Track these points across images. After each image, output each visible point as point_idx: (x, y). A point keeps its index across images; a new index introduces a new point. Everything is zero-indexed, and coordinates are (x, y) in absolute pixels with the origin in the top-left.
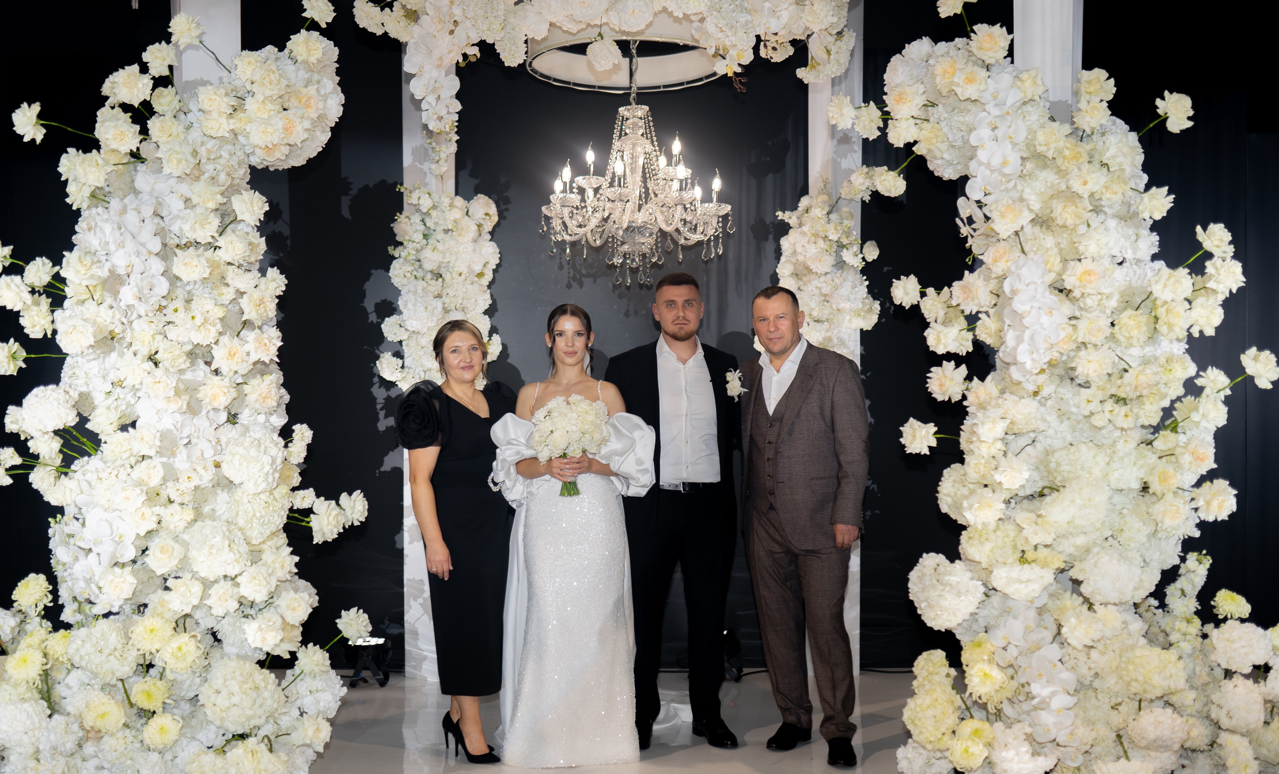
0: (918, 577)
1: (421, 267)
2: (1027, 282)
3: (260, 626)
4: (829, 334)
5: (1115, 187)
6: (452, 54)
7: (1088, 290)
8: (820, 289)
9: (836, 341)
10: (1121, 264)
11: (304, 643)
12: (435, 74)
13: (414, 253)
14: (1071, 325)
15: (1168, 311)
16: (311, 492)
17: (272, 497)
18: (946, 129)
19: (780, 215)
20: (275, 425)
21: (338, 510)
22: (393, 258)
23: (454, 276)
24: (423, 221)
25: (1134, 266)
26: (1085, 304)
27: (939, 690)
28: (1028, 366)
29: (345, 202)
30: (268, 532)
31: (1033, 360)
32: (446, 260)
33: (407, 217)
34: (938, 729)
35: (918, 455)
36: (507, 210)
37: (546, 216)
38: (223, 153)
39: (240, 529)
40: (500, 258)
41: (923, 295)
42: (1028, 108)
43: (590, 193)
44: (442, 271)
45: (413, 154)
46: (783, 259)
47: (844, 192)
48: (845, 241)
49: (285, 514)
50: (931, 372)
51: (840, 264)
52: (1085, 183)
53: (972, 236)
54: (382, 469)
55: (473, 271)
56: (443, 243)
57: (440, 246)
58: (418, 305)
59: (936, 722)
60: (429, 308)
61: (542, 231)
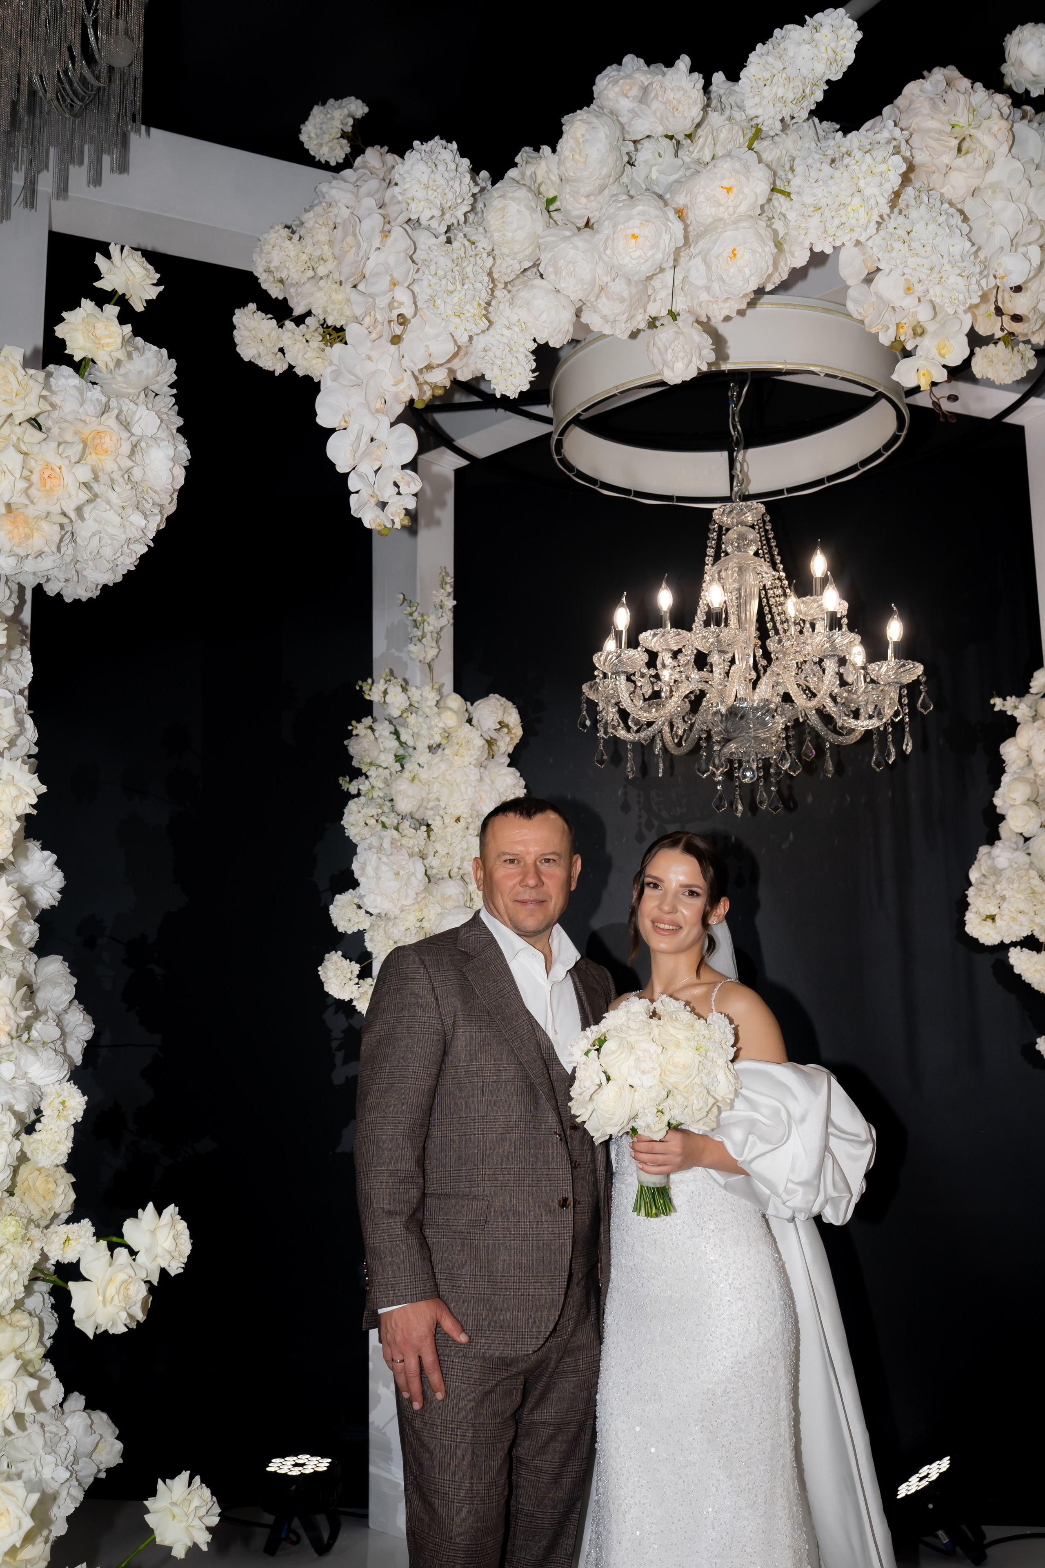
1: (393, 809)
6: (402, 386)
12: (370, 423)
13: (382, 785)
19: (998, 703)
22: (349, 796)
23: (447, 821)
24: (396, 733)
32: (432, 796)
33: (370, 728)
43: (665, 657)
44: (428, 814)
45: (387, 636)
46: (1008, 777)
54: (338, 1150)
56: (429, 768)
57: (424, 774)
58: (384, 868)
60: (402, 873)
61: (584, 726)
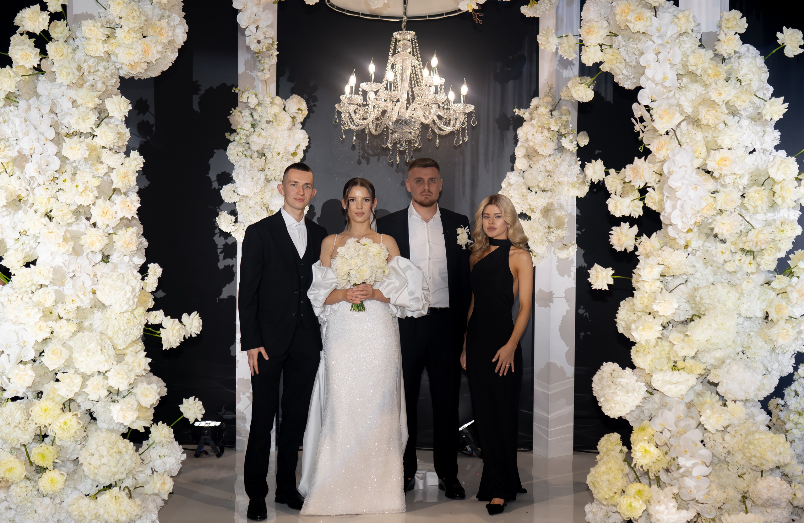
0: (599, 379)
1: (249, 148)
2: (680, 165)
3: (122, 408)
4: (551, 201)
5: (744, 97)
7: (724, 172)
8: (545, 167)
9: (556, 205)
10: (751, 153)
11: (155, 421)
12: (255, 10)
13: (245, 138)
14: (712, 197)
15: (782, 188)
16: (161, 313)
17: (132, 315)
18: (623, 54)
19: (517, 111)
20: (137, 264)
21: (180, 325)
22: (229, 141)
23: (274, 155)
24: (251, 114)
25: (762, 154)
26: (724, 182)
27: (613, 462)
28: (680, 226)
29: (196, 99)
30: (129, 341)
31: (683, 222)
32: (268, 143)
33: (240, 111)
34: (611, 490)
35: (600, 290)
36: (315, 106)
37: (338, 112)
38: (99, 68)
39: (110, 338)
40: (309, 142)
41: (607, 173)
42: (684, 38)
43: (371, 95)
44: (266, 151)
45: (245, 64)
46: (519, 144)
47: (563, 95)
48: (563, 132)
49: (142, 327)
50: (612, 230)
51: (561, 149)
52: (720, 94)
53: (643, 132)
54: (221, 297)
55: (288, 152)
56: (266, 131)
57: (264, 133)
58: (247, 176)
59: (609, 485)
60: (255, 178)
61: (336, 122)
